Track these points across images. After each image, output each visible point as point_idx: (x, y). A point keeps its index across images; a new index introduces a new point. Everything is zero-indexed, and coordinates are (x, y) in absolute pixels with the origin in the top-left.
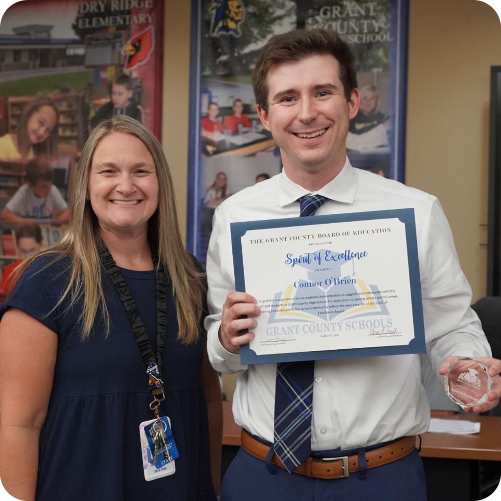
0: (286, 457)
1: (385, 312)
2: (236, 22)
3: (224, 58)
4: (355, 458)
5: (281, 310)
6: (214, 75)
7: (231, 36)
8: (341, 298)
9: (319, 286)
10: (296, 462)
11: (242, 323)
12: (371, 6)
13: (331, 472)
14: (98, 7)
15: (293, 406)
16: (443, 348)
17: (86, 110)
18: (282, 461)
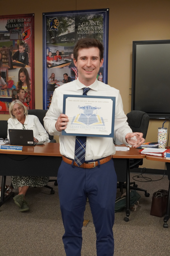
0: (78, 162)
1: (104, 125)
2: (57, 26)
3: (53, 38)
4: (97, 162)
5: (75, 121)
6: (50, 43)
7: (55, 31)
8: (92, 120)
9: (86, 116)
10: (81, 164)
11: (63, 124)
12: (98, 22)
13: (91, 166)
14: (14, 21)
15: (81, 148)
16: (120, 131)
17: (11, 54)
18: (77, 163)
